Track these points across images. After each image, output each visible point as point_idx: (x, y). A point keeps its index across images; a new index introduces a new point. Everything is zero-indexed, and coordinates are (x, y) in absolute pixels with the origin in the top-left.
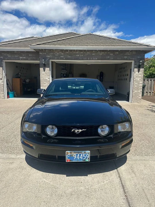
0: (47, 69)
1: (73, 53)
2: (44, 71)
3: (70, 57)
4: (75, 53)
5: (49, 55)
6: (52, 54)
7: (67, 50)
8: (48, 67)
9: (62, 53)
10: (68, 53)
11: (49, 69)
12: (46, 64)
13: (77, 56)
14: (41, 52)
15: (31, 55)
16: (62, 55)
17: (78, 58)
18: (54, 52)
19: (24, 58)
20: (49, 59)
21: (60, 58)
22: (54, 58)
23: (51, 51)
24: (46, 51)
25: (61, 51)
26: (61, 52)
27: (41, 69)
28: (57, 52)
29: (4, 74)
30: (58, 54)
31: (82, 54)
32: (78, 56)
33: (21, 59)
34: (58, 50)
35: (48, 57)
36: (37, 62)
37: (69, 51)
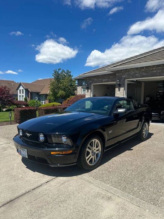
0: (122, 89)
1: (150, 69)
2: (119, 91)
3: (146, 74)
4: (151, 69)
5: (124, 75)
6: (127, 73)
7: (142, 68)
8: (123, 87)
9: (138, 71)
10: (143, 70)
11: (123, 88)
12: (121, 84)
13: (153, 72)
14: (118, 73)
15: (112, 77)
16: (137, 73)
17: (155, 75)
18: (130, 71)
19: (106, 80)
20: (124, 79)
21: (135, 77)
22: (129, 77)
23: (126, 70)
24: (122, 71)
25: (136, 69)
26: (136, 71)
27: (117, 89)
28: (132, 71)
29: (92, 95)
30: (133, 72)
31: (159, 69)
32: (155, 71)
33: (104, 81)
34: (134, 69)
35: (123, 77)
36: (114, 83)
37: (144, 68)
